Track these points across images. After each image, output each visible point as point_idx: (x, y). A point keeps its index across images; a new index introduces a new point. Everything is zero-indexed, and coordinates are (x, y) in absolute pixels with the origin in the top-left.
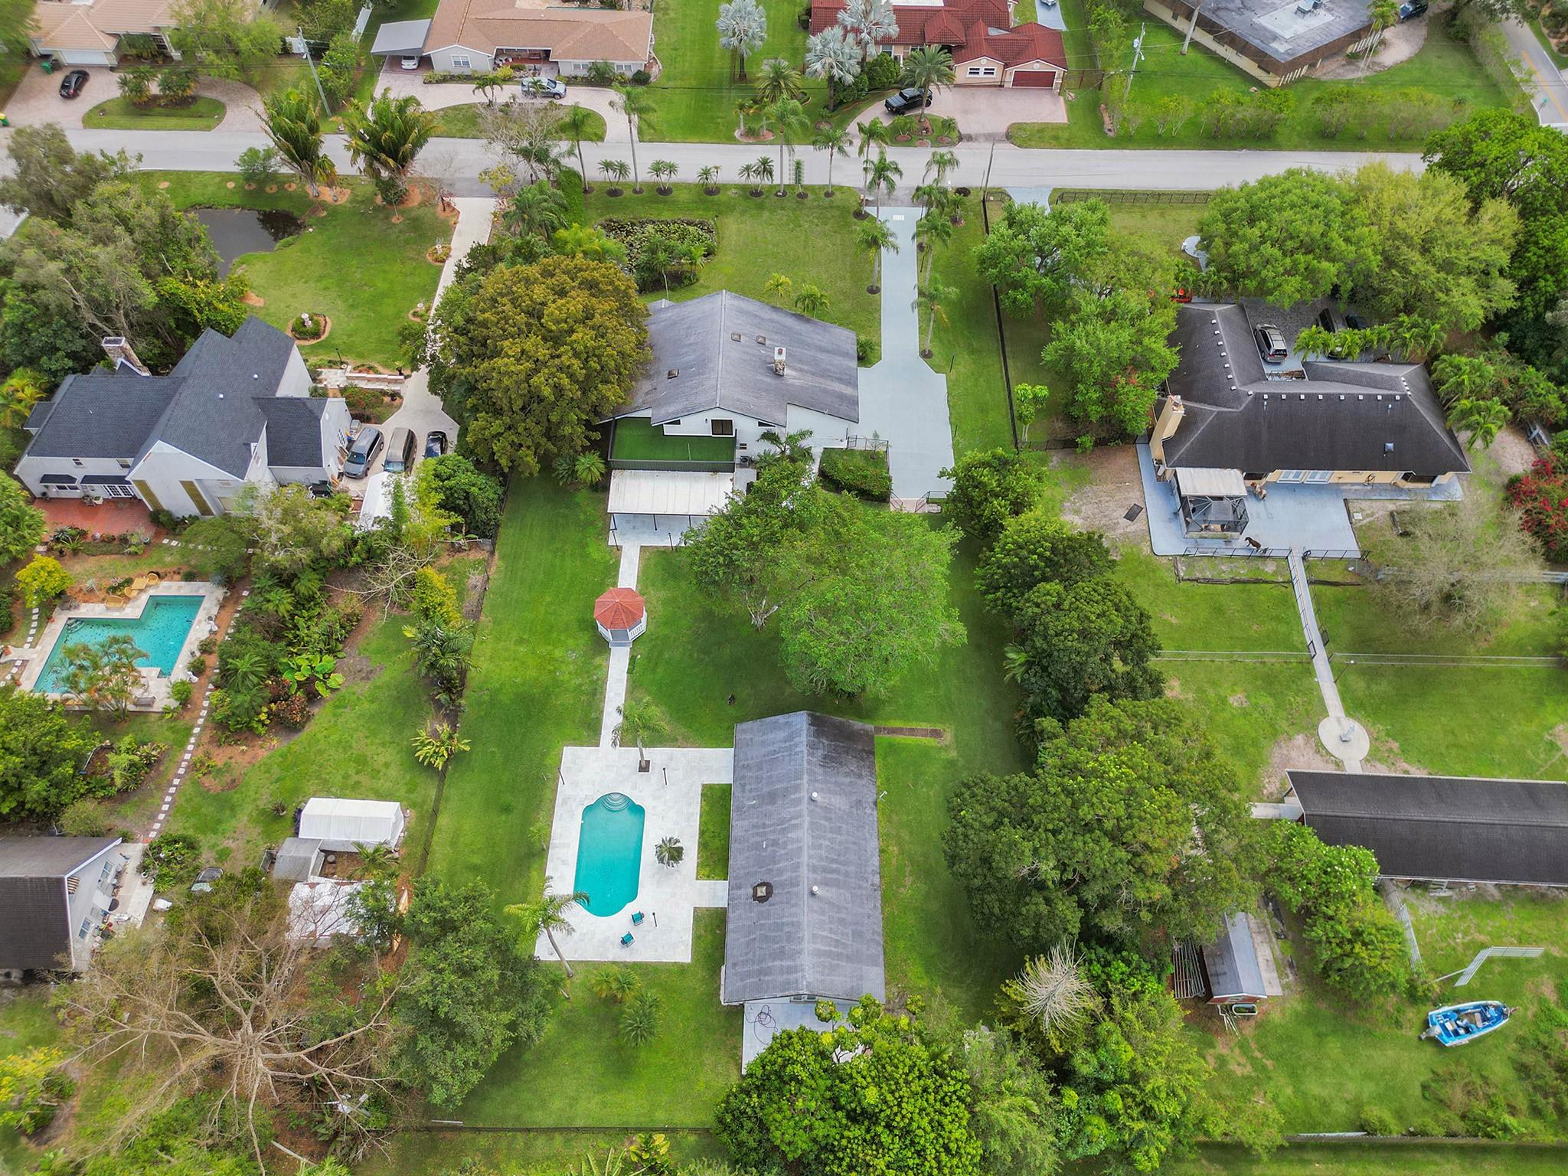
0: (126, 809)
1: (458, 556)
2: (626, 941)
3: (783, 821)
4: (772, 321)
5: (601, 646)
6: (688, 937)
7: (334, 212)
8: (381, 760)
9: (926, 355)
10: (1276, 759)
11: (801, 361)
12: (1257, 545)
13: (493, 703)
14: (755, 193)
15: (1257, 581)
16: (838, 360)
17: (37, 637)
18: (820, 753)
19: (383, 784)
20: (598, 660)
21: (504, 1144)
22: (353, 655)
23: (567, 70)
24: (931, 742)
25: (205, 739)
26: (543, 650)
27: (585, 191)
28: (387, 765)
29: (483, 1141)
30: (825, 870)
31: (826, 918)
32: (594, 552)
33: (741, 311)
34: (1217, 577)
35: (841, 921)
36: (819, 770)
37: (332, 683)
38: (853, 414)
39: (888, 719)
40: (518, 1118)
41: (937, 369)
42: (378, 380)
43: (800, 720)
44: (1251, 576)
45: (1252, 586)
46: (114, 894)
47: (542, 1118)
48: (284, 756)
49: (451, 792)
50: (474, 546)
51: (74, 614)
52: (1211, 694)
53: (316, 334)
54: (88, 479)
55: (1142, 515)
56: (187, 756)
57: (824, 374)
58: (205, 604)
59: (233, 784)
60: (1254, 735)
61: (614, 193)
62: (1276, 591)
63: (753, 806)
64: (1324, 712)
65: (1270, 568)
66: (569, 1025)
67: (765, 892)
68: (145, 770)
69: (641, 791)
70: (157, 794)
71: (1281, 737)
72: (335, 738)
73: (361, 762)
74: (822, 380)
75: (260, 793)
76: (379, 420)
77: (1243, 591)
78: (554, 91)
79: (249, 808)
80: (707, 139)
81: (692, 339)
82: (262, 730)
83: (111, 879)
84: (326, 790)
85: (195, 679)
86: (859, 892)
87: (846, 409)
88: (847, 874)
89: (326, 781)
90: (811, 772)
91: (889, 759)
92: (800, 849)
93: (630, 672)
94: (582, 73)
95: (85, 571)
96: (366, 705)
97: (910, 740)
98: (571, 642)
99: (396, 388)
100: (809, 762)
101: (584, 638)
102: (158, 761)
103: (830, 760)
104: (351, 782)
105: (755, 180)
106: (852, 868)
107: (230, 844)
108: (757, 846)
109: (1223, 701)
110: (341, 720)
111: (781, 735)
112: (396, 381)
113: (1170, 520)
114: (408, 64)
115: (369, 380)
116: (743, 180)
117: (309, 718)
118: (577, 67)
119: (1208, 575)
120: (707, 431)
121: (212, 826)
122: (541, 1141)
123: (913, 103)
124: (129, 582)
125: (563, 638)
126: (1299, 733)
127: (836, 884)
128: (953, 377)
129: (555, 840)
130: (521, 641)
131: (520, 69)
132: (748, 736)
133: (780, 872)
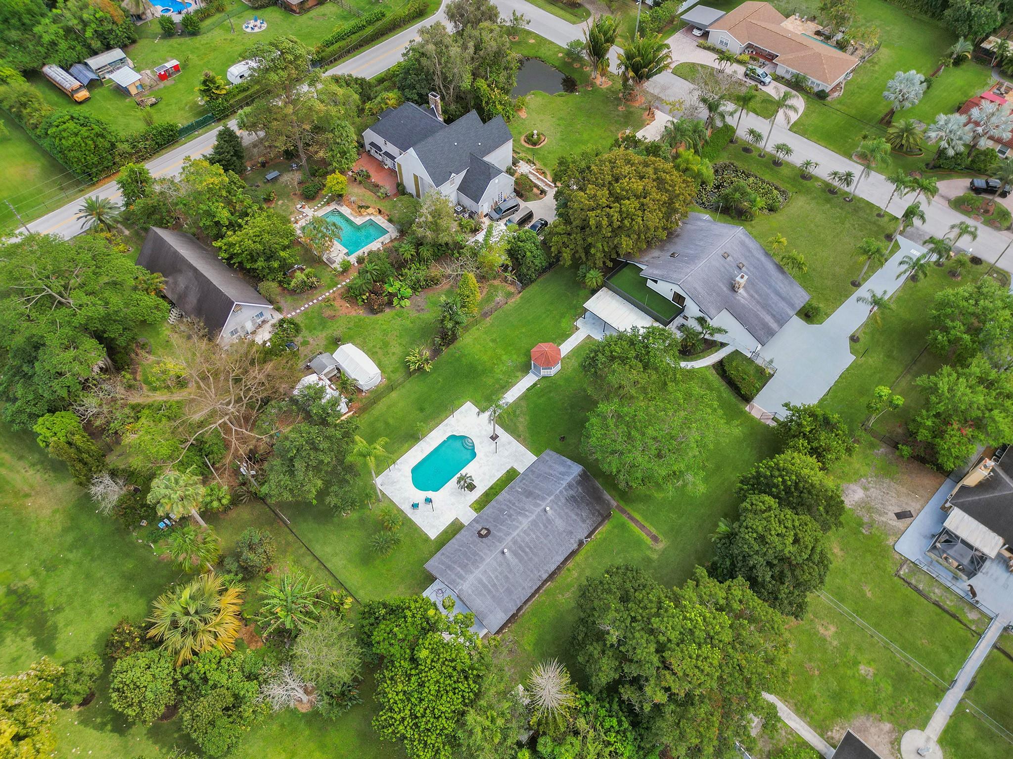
0: (289, 299)
1: (504, 284)
2: (415, 506)
3: (524, 509)
4: (758, 260)
5: (526, 368)
6: (442, 528)
7: (596, 90)
8: (394, 350)
9: (854, 339)
10: (857, 723)
11: (757, 292)
12: (974, 594)
13: (458, 359)
14: (831, 191)
15: (954, 616)
16: (782, 304)
17: (319, 208)
18: (572, 492)
19: (386, 361)
20: (519, 374)
21: (296, 546)
22: (421, 298)
23: (780, 71)
24: (649, 541)
25: (339, 292)
26: (499, 351)
27: (731, 141)
28: (394, 354)
29: (291, 538)
30: (520, 547)
31: (499, 570)
32: (564, 324)
33: (743, 244)
34: (926, 592)
35: (507, 578)
36: (563, 500)
37: (403, 303)
38: (765, 339)
39: (634, 511)
40: (310, 541)
41: (853, 351)
42: (542, 180)
43: (577, 469)
44: (953, 610)
45: (948, 616)
46: (257, 328)
47: (318, 549)
48: (360, 320)
49: (408, 385)
50: (513, 283)
51: (339, 208)
52: (852, 652)
53: (534, 144)
54: (386, 154)
55: (908, 520)
56: (327, 294)
57: (766, 307)
58: (387, 236)
59: (333, 318)
60: (857, 697)
61: (747, 150)
62: (962, 632)
63: (517, 491)
64: (922, 725)
65: (972, 616)
66: (362, 521)
67: (484, 534)
68: (308, 288)
69: (483, 447)
70: (305, 301)
71: (874, 714)
72: (385, 327)
73: (386, 344)
74: (760, 309)
75: (337, 328)
76: (526, 200)
77: (937, 615)
78: (763, 79)
79: (330, 332)
80: (831, 147)
81: (701, 243)
82: (360, 303)
83: (259, 321)
84: (362, 347)
85: (356, 264)
86: (529, 573)
87: (763, 334)
88: (531, 559)
89: (365, 342)
90: (557, 497)
91: (616, 531)
92: (518, 527)
93: (528, 390)
94: (788, 77)
95: (356, 193)
96: (408, 322)
97: (637, 530)
98: (515, 357)
99: (546, 188)
100: (561, 492)
101: (522, 359)
102: (316, 288)
103: (573, 500)
104: (374, 350)
105: (836, 183)
106: (536, 560)
107: (311, 341)
108: (502, 511)
109: (856, 663)
110: (394, 321)
111: (562, 469)
112: (550, 186)
113: (925, 537)
114: (696, 32)
115: (538, 178)
116: (828, 179)
117: (382, 311)
118: (787, 72)
119: (921, 587)
120: (670, 297)
121: (311, 329)
122: (309, 558)
123: (990, 190)
124: (368, 207)
125: (513, 352)
126: (890, 722)
127: (521, 560)
128: (859, 362)
129: (427, 439)
130: (494, 341)
131: (755, 60)
132: (547, 458)
133: (500, 530)
